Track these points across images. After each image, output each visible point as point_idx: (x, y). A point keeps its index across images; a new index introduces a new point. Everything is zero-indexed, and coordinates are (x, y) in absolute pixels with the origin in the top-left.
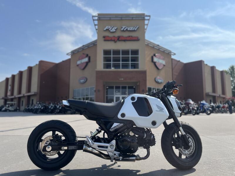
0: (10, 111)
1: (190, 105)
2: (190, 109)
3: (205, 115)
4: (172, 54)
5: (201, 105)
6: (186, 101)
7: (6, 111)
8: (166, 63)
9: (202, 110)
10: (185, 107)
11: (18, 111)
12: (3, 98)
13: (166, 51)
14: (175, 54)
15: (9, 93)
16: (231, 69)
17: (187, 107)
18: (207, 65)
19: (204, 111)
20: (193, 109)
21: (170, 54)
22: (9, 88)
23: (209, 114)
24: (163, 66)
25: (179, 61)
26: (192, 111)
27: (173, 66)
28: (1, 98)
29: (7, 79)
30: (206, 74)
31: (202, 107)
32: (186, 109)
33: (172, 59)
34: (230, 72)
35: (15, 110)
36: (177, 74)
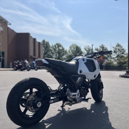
1: (26, 64)
2: (26, 66)
3: (34, 71)
4: (8, 23)
5: (32, 64)
6: (23, 61)
8: (3, 30)
9: (32, 67)
10: (22, 65)
13: (4, 20)
14: (10, 24)
16: (43, 42)
17: (24, 65)
18: (31, 37)
19: (34, 68)
20: (28, 67)
21: (7, 23)
23: (36, 70)
24: (1, 32)
25: (13, 30)
26: (27, 68)
27: (9, 34)
30: (31, 43)
31: (32, 65)
32: (23, 67)
33: (8, 28)
34: (42, 44)
36: (11, 40)
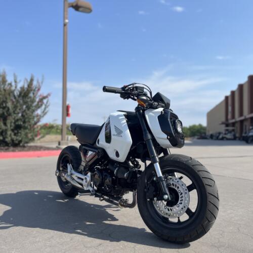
0: (228, 139)
7: (223, 139)
11: (237, 139)
12: (223, 123)
15: (230, 116)
22: (230, 108)
28: (220, 123)
29: (227, 98)
35: (235, 138)
